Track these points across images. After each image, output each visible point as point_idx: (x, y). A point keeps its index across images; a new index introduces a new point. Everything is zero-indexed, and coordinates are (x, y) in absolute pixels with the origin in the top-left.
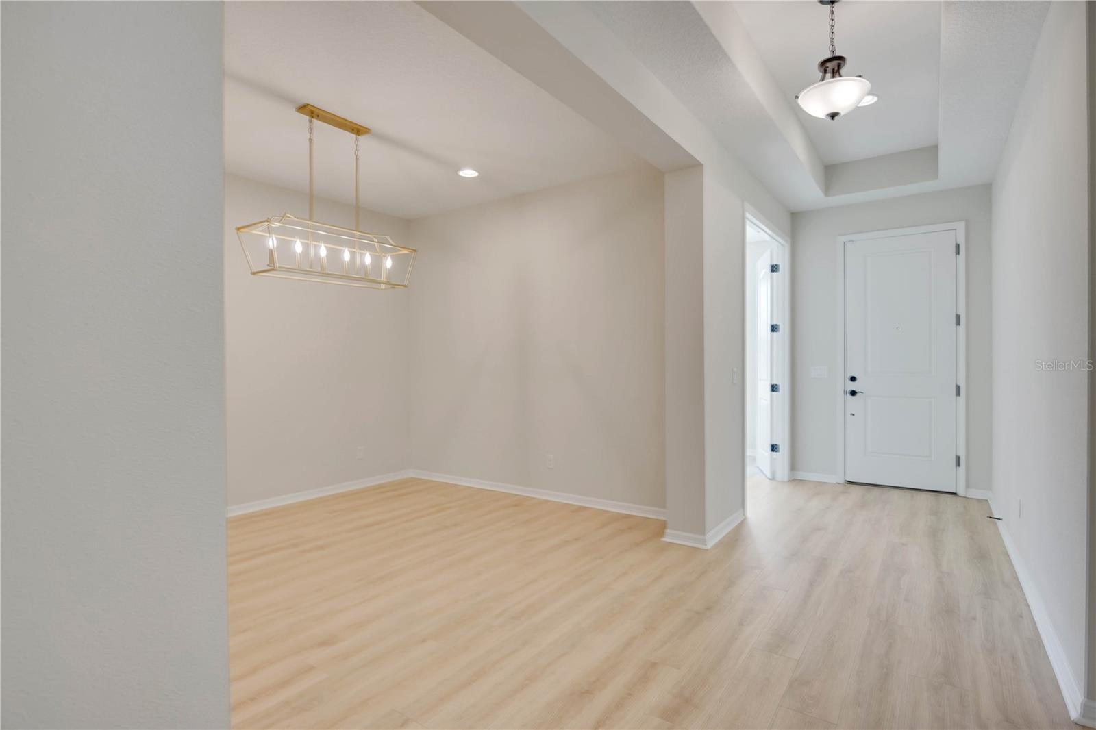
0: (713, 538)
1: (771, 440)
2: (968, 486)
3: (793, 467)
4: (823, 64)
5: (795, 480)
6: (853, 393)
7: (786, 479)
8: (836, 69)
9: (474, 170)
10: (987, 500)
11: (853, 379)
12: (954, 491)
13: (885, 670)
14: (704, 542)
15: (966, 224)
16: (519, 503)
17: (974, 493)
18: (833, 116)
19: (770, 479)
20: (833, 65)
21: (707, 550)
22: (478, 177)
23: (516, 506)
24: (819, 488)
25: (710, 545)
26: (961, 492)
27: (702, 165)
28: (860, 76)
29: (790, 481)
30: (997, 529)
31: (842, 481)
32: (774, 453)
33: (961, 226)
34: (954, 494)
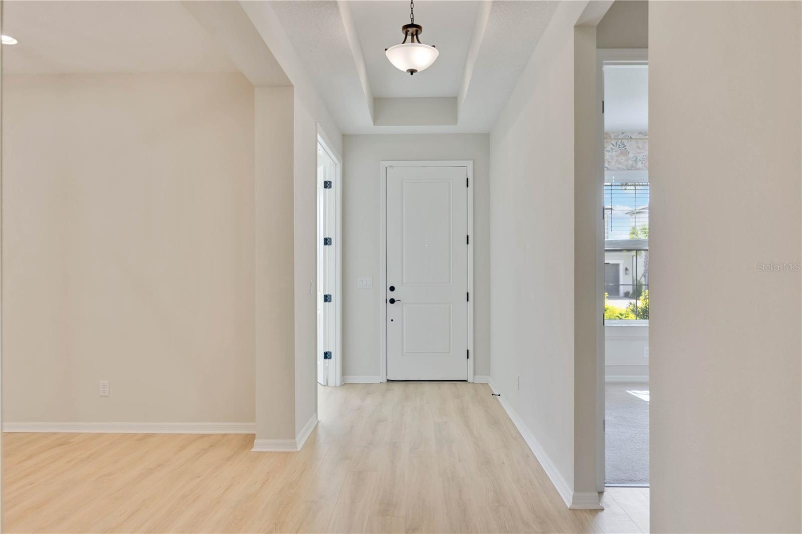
0: (301, 440)
1: (324, 349)
2: (475, 374)
3: (344, 372)
4: (406, 27)
5: (345, 384)
6: (392, 301)
7: (338, 384)
8: (415, 33)
9: (12, 37)
10: (487, 384)
11: (392, 289)
12: (466, 379)
13: (463, 508)
14: (294, 445)
15: (474, 163)
16: (64, 441)
17: (480, 379)
18: (412, 72)
19: (324, 386)
20: (412, 31)
21: (298, 452)
22: (16, 45)
23: (61, 445)
24: (368, 388)
25: (299, 448)
26: (470, 380)
27: (293, 86)
28: (434, 46)
29: (341, 385)
30: (499, 402)
31: (385, 381)
32: (327, 360)
33: (470, 164)
34: (465, 381)
